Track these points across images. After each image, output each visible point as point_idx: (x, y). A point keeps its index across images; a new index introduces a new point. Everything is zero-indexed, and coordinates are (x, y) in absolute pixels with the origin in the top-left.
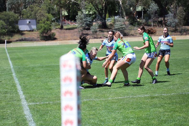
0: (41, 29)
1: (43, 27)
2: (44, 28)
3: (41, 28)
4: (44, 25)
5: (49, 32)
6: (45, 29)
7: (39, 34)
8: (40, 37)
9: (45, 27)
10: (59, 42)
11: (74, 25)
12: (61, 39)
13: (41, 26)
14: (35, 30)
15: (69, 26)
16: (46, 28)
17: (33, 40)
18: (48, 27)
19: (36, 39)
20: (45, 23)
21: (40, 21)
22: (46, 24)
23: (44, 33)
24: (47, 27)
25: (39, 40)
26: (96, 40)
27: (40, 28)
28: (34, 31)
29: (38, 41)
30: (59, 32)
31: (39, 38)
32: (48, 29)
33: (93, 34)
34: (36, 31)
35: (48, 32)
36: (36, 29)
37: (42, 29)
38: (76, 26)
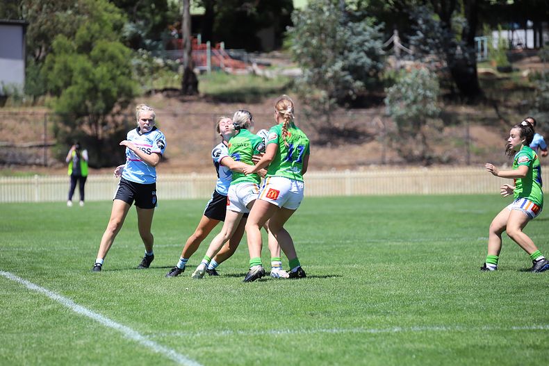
0: (66, 92)
1: (80, 79)
2: (87, 85)
3: (67, 84)
4: (89, 65)
5: (116, 108)
6: (93, 92)
7: (50, 125)
8: (54, 142)
9: (92, 81)
10: (194, 180)
11: (254, 73)
12: (193, 159)
13: (67, 70)
14: (17, 98)
15: (225, 82)
16: (102, 86)
17: (9, 160)
18: (113, 79)
19: (29, 152)
20: (95, 52)
21: (59, 40)
22: (102, 60)
23: (86, 119)
24: (109, 76)
25: (51, 161)
26: (420, 172)
27: (60, 84)
28: (10, 101)
29: (43, 170)
30: (175, 115)
31: (49, 151)
32: (115, 91)
33: (401, 132)
34: (27, 105)
35: (108, 109)
36: (21, 92)
37: (70, 89)
38: (266, 79)
